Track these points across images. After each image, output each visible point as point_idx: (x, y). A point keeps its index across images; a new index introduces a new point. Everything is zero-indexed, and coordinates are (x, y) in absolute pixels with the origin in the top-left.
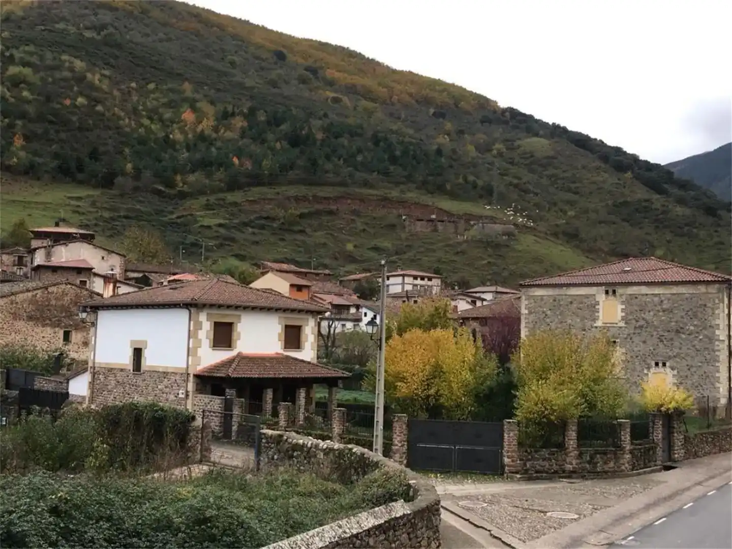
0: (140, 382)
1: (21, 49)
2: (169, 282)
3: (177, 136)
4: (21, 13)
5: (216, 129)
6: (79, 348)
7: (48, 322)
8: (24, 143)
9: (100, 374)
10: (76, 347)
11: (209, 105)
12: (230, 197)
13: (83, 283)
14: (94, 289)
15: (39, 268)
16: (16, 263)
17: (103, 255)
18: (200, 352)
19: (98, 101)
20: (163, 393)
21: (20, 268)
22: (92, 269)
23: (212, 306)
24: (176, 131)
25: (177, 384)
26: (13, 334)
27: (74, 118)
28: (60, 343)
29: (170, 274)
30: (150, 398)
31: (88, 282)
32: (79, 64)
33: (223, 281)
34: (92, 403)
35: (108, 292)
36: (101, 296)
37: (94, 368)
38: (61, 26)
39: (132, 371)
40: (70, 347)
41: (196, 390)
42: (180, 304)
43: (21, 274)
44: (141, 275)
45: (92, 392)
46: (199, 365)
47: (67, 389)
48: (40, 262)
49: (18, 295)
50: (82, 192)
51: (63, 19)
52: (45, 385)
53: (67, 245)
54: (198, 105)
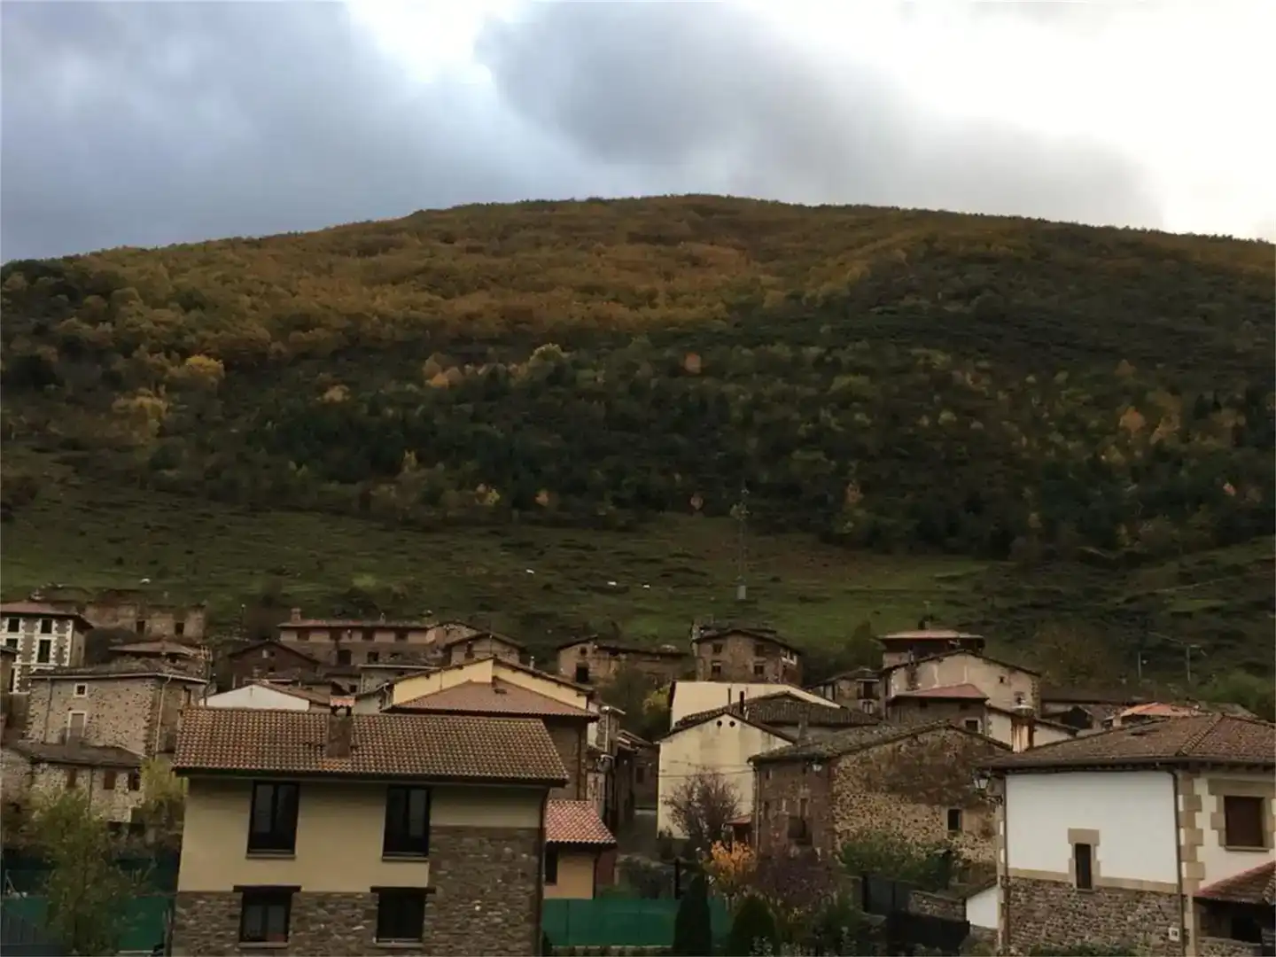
0: (1092, 909)
1: (850, 347)
2: (1125, 719)
3: (1115, 456)
4: (846, 293)
5: (1185, 437)
6: (976, 840)
7: (921, 794)
8: (861, 496)
9: (1018, 890)
10: (971, 838)
11: (1168, 395)
12: (1226, 557)
13: (972, 725)
14: (990, 736)
15: (899, 701)
16: (862, 694)
17: (1002, 675)
18: (1202, 853)
19: (972, 414)
20: (1138, 931)
21: (870, 703)
22: (985, 699)
23: (1216, 766)
24: (1113, 447)
25: (1163, 913)
26: (868, 814)
27: (938, 446)
28: (943, 831)
29: (1123, 704)
30: (1114, 939)
31: (979, 723)
32: (940, 359)
33: (1232, 719)
34: (1010, 944)
35: (1019, 743)
36: (1008, 748)
37: (1008, 879)
38: (909, 301)
39: (1075, 886)
40: (960, 839)
41: (1203, 928)
42: (1154, 764)
43: (871, 712)
44: (1069, 708)
45: (1008, 924)
46: (1202, 879)
47: (964, 915)
48: (899, 690)
49: (870, 750)
50: (960, 568)
51: (911, 290)
52: (927, 907)
53: (941, 661)
54: (1150, 396)
